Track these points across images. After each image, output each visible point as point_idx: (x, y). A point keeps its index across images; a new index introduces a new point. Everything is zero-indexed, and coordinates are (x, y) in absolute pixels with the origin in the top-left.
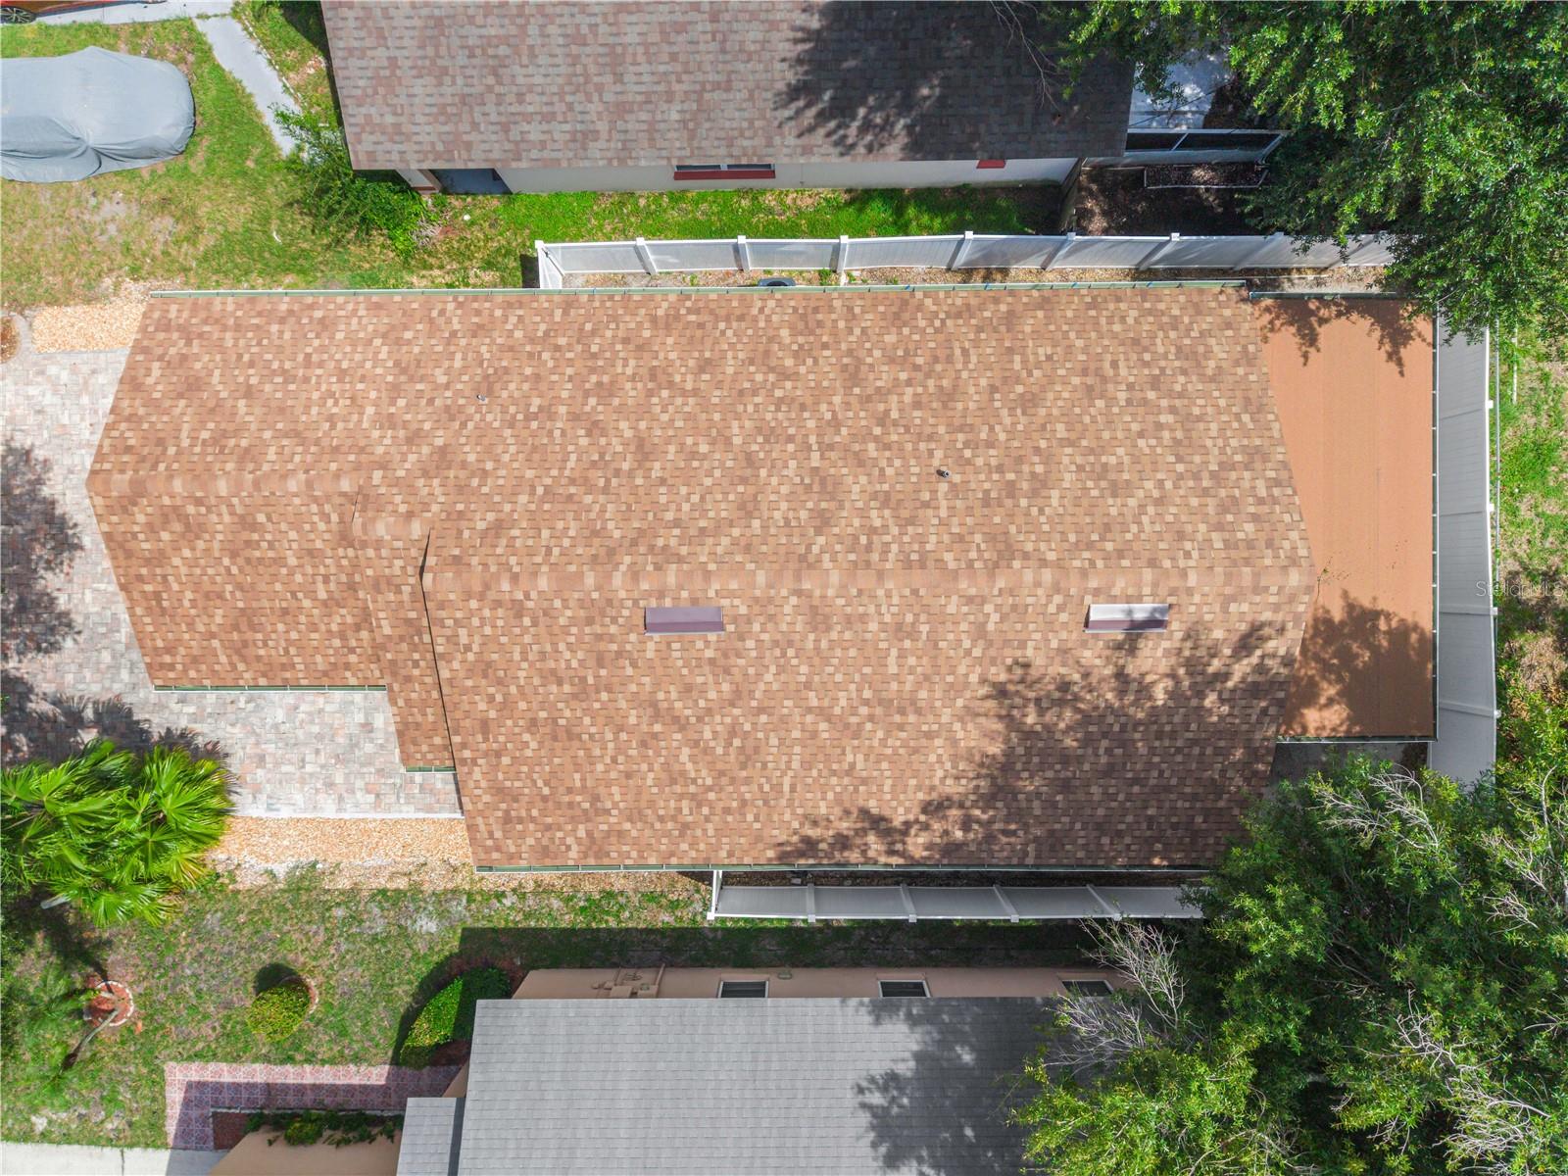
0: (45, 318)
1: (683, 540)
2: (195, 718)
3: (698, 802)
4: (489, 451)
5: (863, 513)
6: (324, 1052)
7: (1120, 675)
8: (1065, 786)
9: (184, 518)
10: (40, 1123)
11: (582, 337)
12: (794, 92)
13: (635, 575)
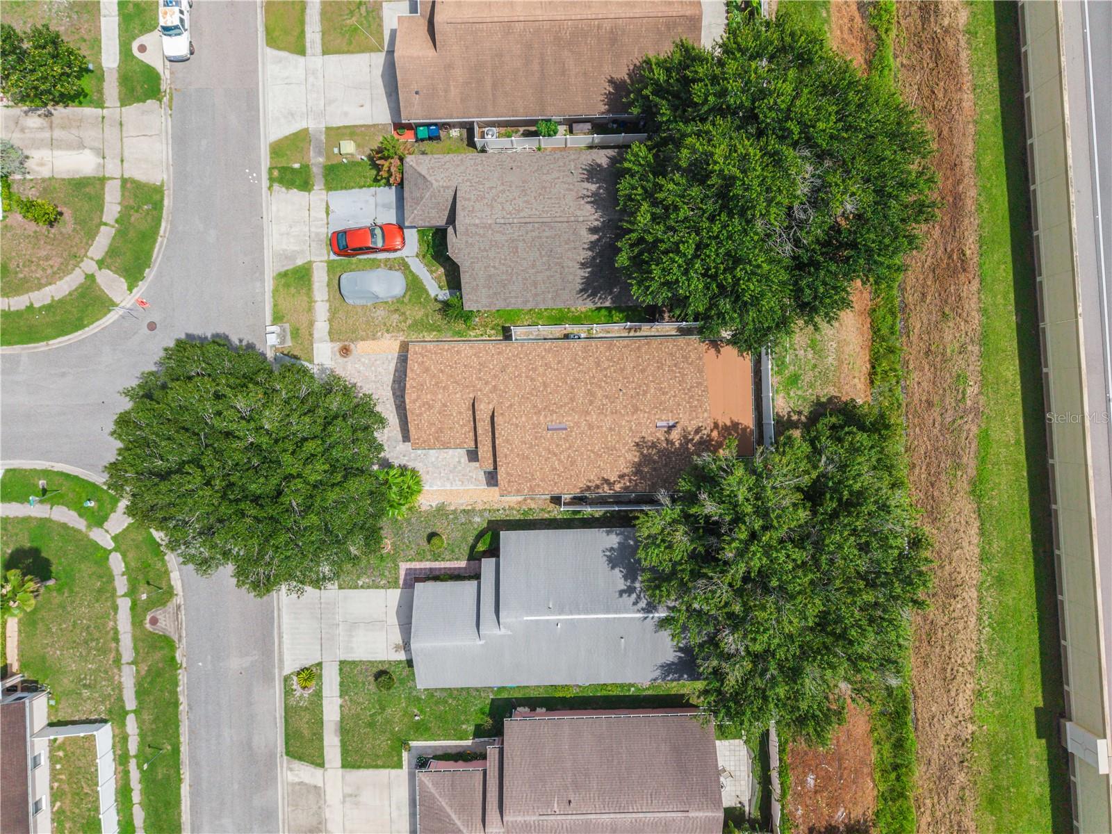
0: (361, 344)
1: (557, 408)
2: (408, 461)
3: (559, 476)
4: (506, 386)
5: (601, 400)
6: (447, 558)
7: (666, 439)
8: (655, 469)
9: (429, 405)
10: (360, 583)
11: (527, 355)
12: (581, 291)
13: (546, 416)
